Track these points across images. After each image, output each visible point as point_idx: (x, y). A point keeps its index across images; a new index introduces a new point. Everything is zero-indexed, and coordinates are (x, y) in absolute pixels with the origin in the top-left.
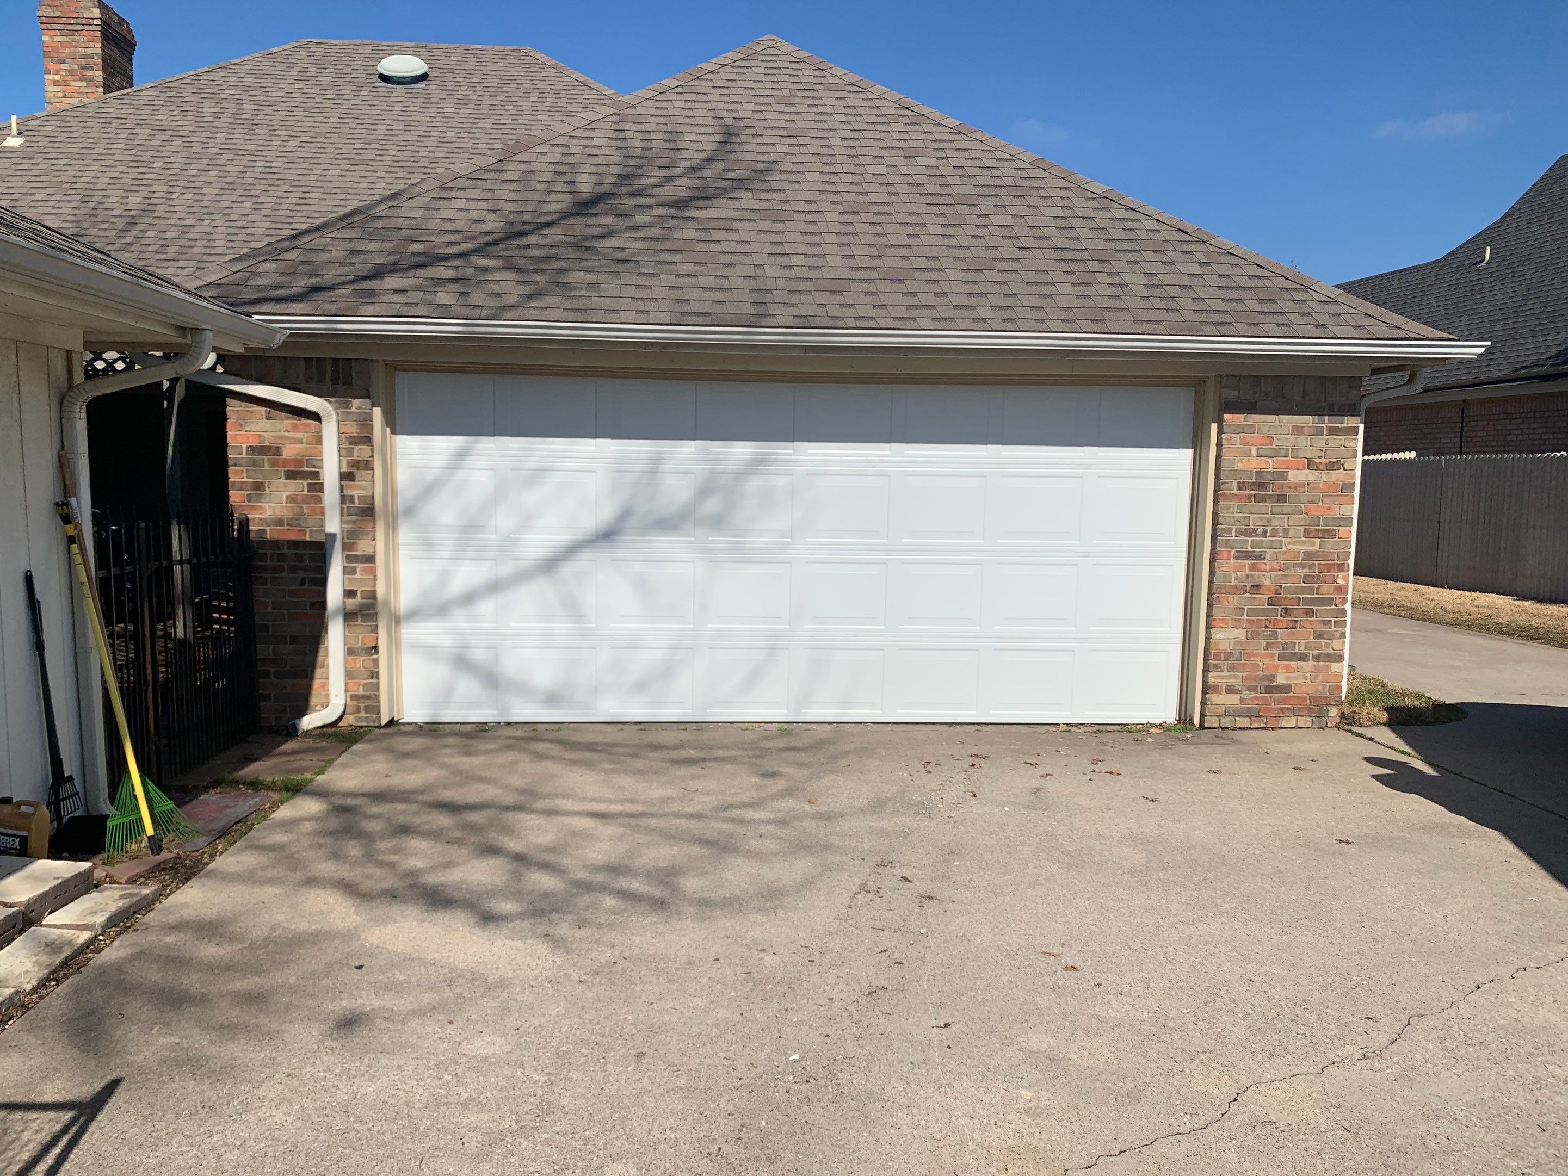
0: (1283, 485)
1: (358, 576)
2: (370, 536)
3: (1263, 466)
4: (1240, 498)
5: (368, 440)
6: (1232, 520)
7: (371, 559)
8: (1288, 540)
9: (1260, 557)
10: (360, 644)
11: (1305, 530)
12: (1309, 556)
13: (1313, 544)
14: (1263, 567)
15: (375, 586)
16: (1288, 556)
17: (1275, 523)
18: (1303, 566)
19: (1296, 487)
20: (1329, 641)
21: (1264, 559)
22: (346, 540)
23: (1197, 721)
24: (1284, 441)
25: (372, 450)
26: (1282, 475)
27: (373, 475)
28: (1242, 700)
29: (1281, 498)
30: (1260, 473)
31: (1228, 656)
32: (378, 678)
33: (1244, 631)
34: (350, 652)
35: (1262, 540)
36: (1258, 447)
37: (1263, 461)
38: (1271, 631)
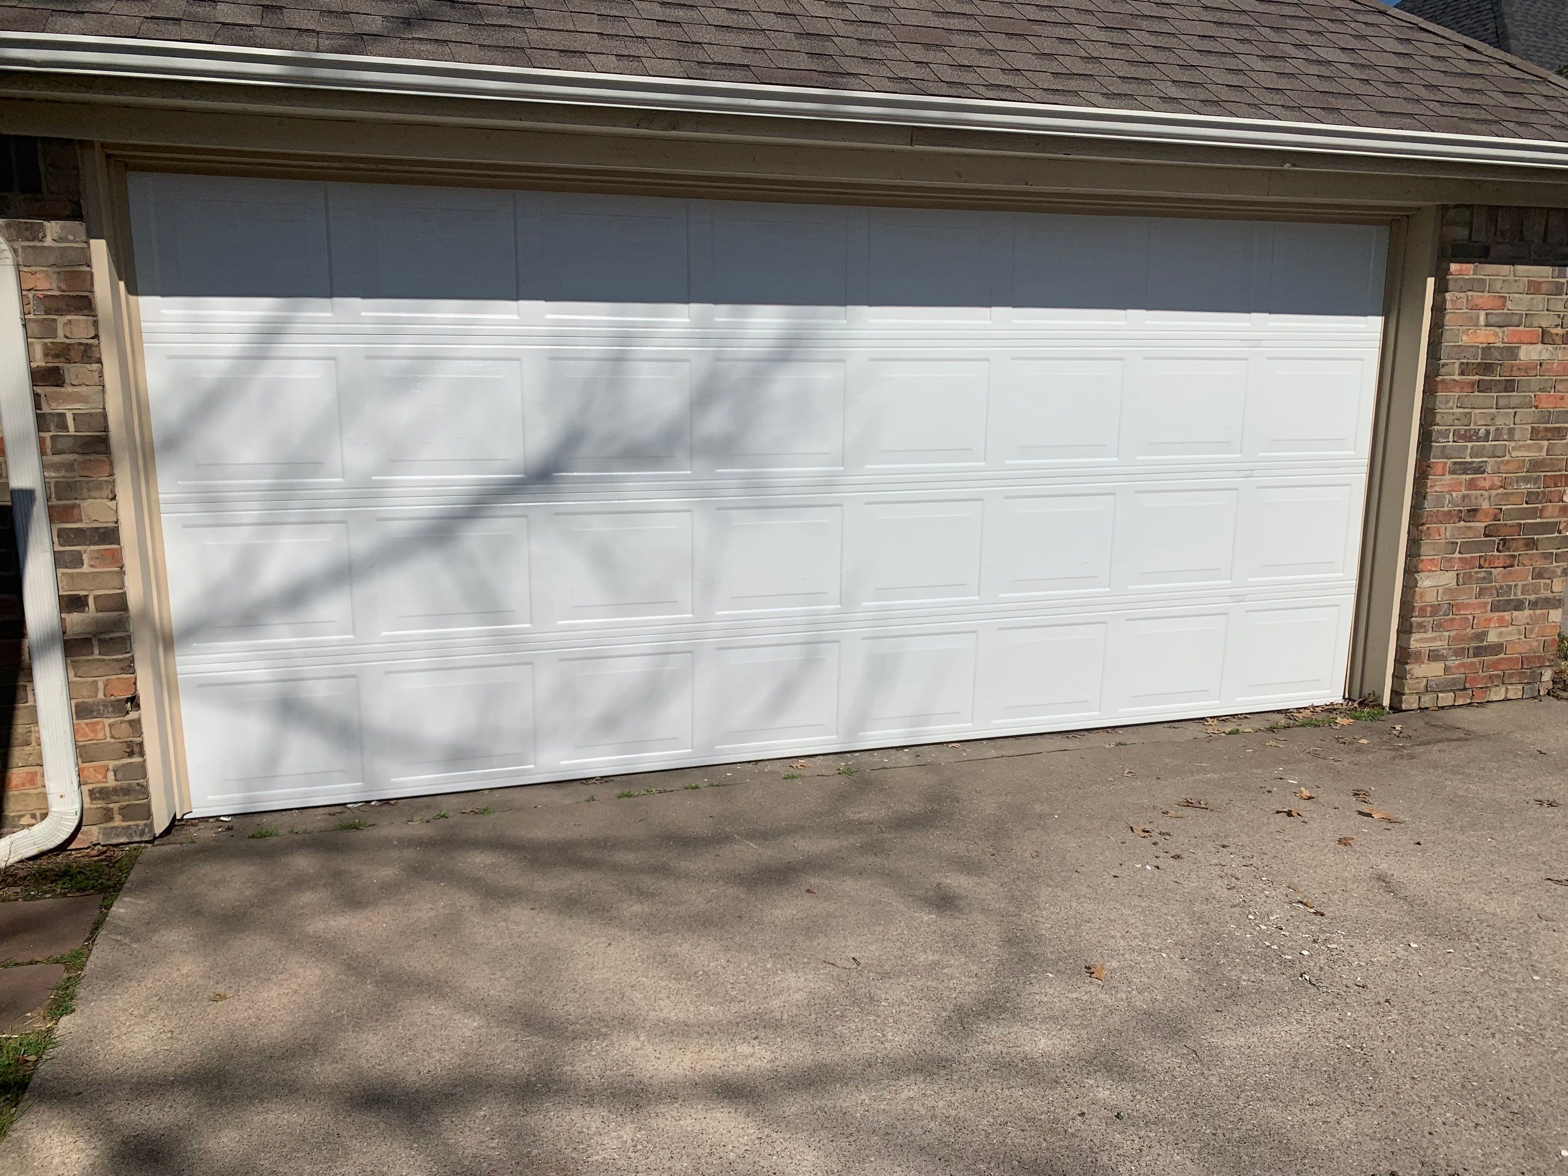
0: (1512, 366)
1: (86, 568)
2: (106, 492)
3: (1492, 340)
4: (1461, 385)
5: (85, 304)
6: (1452, 417)
7: (110, 535)
8: (1513, 444)
9: (1480, 470)
10: (101, 695)
11: (1532, 428)
12: (1536, 465)
13: (1540, 449)
14: (1483, 484)
15: (122, 586)
16: (1511, 468)
17: (1499, 421)
18: (1526, 480)
19: (1528, 368)
20: (1549, 581)
21: (1483, 472)
22: (54, 502)
23: (1386, 702)
24: (1519, 303)
25: (96, 324)
26: (1512, 352)
27: (101, 375)
28: (1446, 669)
29: (1509, 386)
30: (1487, 350)
31: (1435, 609)
32: (142, 754)
33: (1455, 574)
34: (81, 711)
35: (1484, 445)
36: (1488, 311)
37: (1492, 332)
38: (1485, 572)
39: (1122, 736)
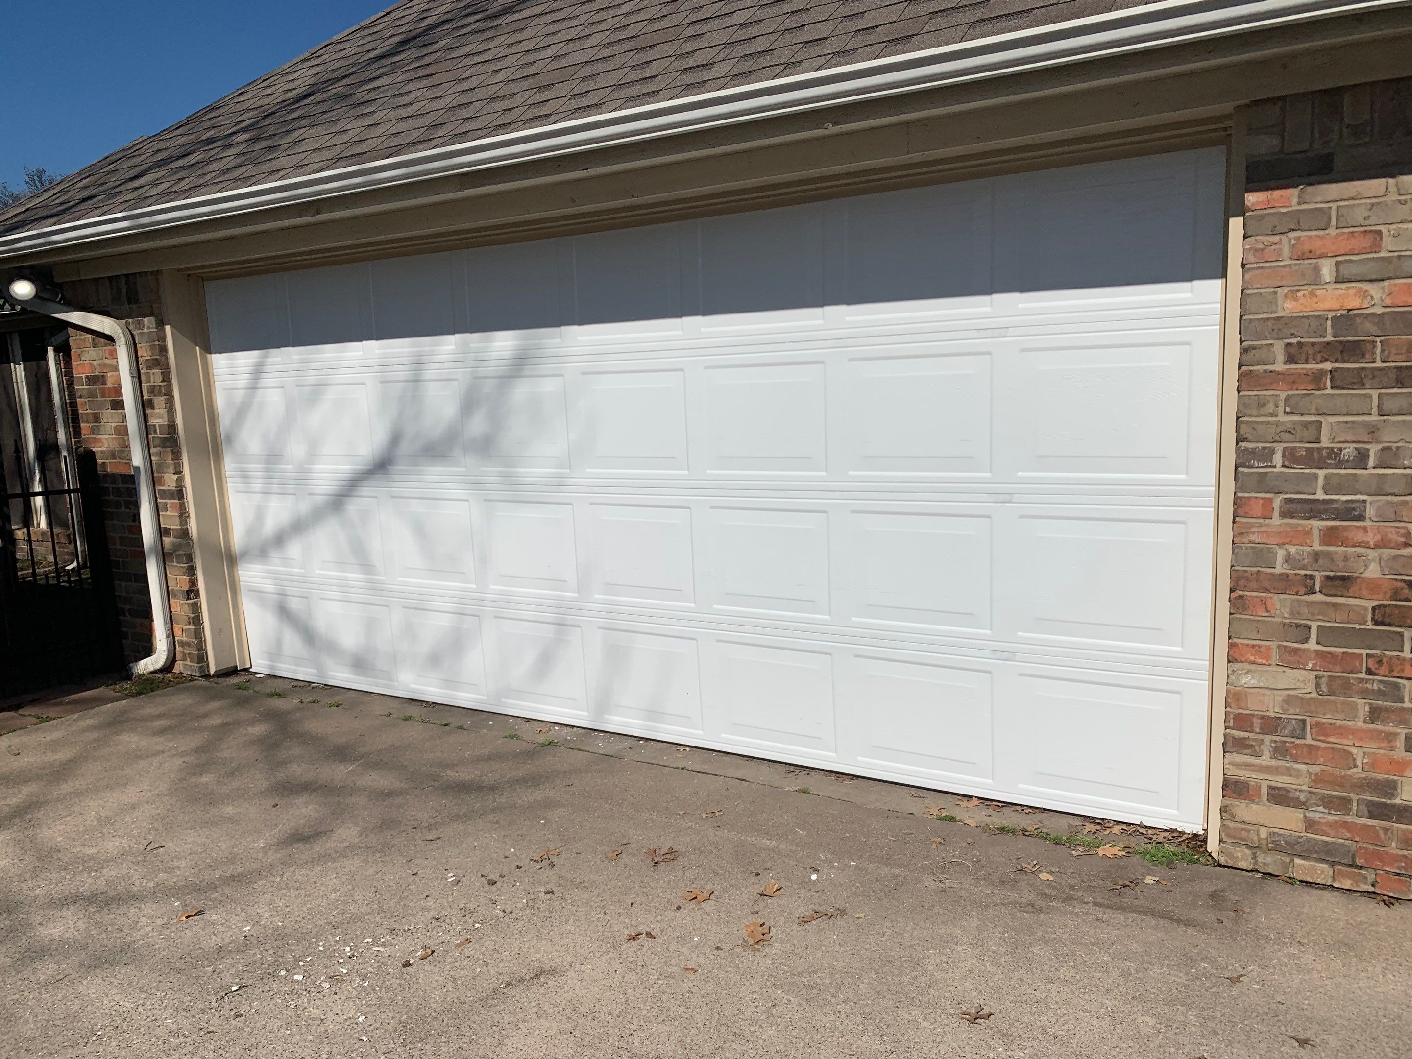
0: (1408, 344)
1: (168, 513)
2: (171, 470)
3: (1354, 303)
4: (1291, 380)
5: (157, 363)
6: (1272, 430)
7: (179, 494)
9: (1352, 512)
10: (178, 587)
14: (1359, 537)
15: (185, 524)
17: (1390, 436)
21: (1361, 517)
22: (156, 474)
24: (1409, 237)
25: (165, 373)
26: (1406, 321)
27: (169, 402)
29: (1405, 376)
30: (1346, 320)
31: (1272, 724)
32: (197, 624)
33: (1311, 675)
35: (1355, 474)
36: (1339, 259)
37: (1352, 291)
38: (1380, 681)
39: (803, 781)
